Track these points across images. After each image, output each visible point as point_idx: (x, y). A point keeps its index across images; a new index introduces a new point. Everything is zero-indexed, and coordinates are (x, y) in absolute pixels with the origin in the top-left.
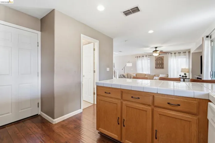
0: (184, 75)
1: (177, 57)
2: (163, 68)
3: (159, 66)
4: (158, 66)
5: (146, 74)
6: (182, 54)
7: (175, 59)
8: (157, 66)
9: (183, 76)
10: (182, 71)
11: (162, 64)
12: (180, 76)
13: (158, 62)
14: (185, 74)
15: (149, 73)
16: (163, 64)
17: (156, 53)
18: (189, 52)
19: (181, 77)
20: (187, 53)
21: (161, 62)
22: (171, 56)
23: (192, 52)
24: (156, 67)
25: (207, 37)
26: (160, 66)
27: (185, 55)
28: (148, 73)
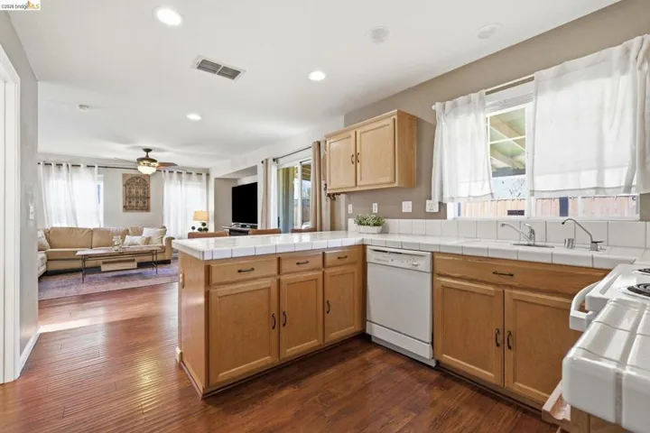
0: (202, 227)
1: (183, 183)
2: (146, 209)
3: (137, 202)
4: (133, 204)
5: (91, 232)
6: (194, 176)
7: (179, 187)
8: (130, 202)
9: (200, 230)
10: (195, 219)
11: (144, 198)
12: (193, 228)
13: (134, 191)
14: (204, 224)
15: (102, 226)
16: (149, 198)
17: (149, 165)
18: (208, 175)
19: (196, 231)
20: (204, 176)
21: (141, 192)
22: (171, 178)
23: (213, 176)
24: (125, 207)
25: (274, 160)
26: (141, 204)
27: (200, 180)
28: (97, 226)
